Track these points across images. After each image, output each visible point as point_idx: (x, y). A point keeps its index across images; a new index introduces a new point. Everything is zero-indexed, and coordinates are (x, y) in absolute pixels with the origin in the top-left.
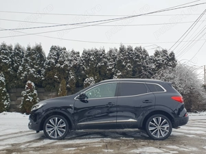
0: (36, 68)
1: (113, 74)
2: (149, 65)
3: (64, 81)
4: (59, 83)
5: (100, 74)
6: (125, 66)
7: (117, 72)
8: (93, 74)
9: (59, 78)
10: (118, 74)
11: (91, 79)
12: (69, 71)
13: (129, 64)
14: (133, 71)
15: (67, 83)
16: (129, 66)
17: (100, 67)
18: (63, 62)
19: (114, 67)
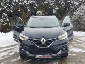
0: (7, 6)
1: (53, 8)
2: (74, 3)
3: (24, 13)
4: (21, 14)
5: (45, 9)
6: (61, 4)
7: (55, 7)
8: (41, 9)
9: (21, 11)
10: (56, 9)
11: (40, 12)
12: (27, 7)
13: (63, 2)
14: (65, 6)
15: (26, 14)
16: (63, 4)
17: (45, 4)
18: (23, 1)
19: (54, 4)
